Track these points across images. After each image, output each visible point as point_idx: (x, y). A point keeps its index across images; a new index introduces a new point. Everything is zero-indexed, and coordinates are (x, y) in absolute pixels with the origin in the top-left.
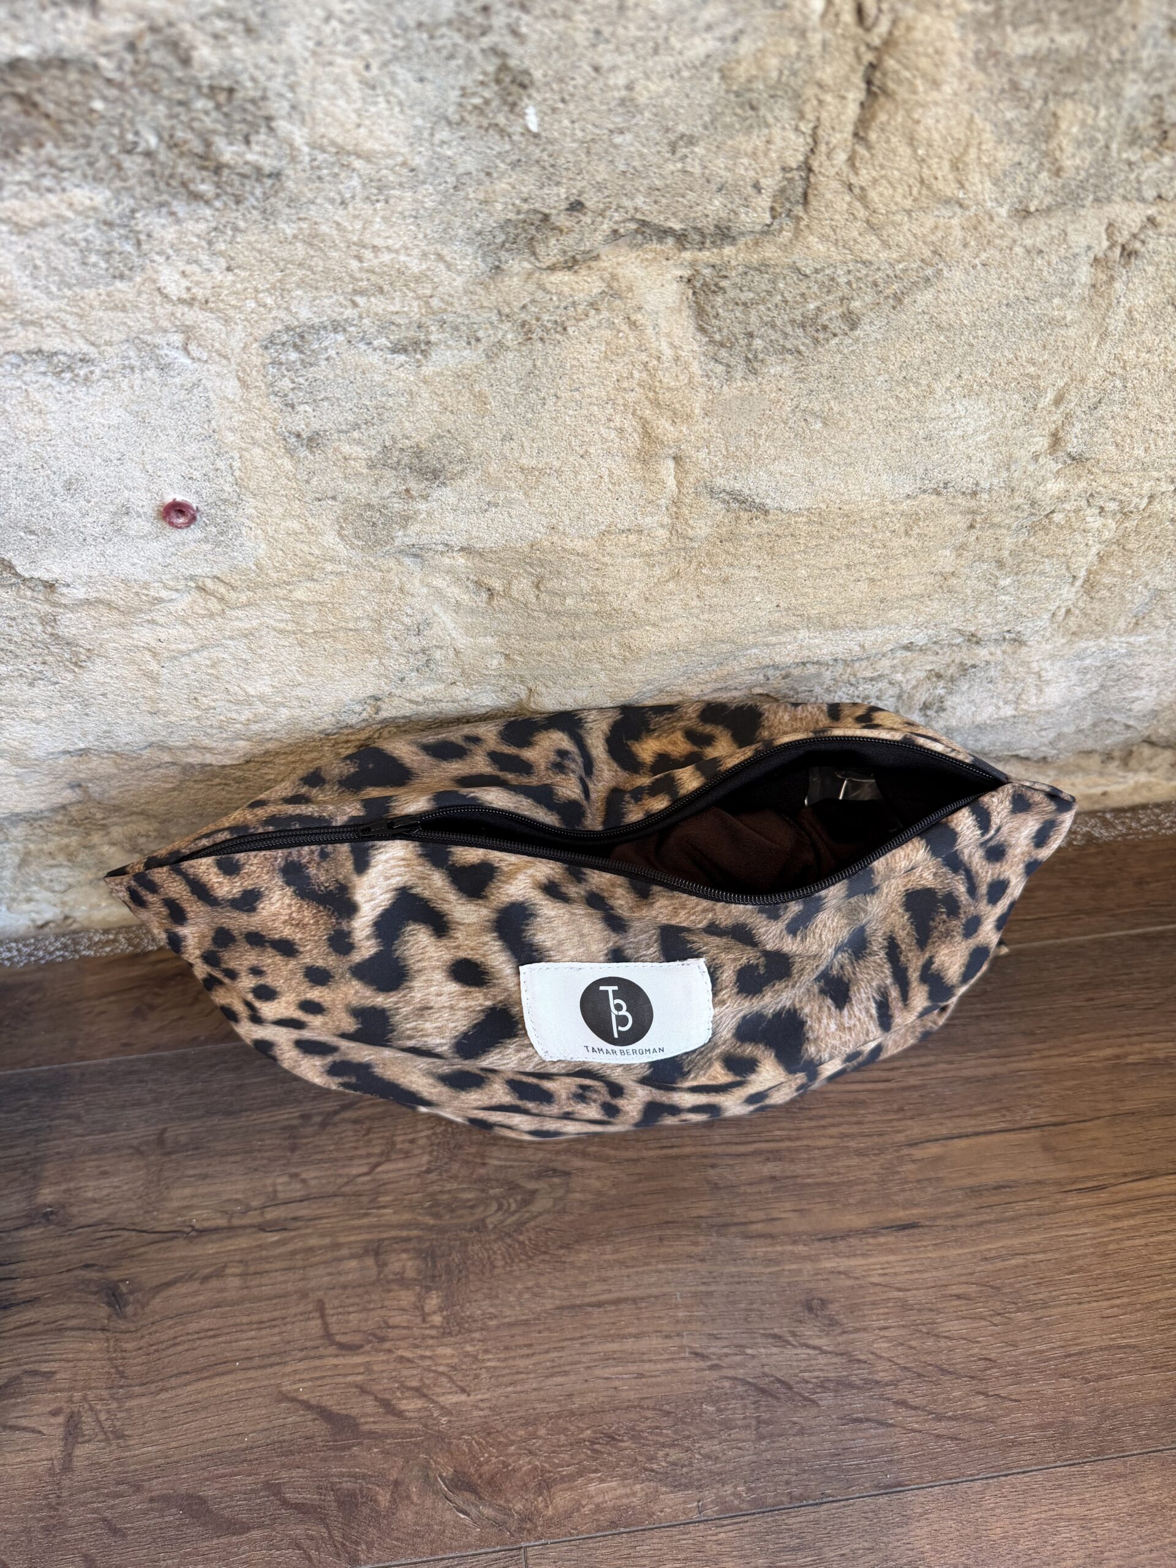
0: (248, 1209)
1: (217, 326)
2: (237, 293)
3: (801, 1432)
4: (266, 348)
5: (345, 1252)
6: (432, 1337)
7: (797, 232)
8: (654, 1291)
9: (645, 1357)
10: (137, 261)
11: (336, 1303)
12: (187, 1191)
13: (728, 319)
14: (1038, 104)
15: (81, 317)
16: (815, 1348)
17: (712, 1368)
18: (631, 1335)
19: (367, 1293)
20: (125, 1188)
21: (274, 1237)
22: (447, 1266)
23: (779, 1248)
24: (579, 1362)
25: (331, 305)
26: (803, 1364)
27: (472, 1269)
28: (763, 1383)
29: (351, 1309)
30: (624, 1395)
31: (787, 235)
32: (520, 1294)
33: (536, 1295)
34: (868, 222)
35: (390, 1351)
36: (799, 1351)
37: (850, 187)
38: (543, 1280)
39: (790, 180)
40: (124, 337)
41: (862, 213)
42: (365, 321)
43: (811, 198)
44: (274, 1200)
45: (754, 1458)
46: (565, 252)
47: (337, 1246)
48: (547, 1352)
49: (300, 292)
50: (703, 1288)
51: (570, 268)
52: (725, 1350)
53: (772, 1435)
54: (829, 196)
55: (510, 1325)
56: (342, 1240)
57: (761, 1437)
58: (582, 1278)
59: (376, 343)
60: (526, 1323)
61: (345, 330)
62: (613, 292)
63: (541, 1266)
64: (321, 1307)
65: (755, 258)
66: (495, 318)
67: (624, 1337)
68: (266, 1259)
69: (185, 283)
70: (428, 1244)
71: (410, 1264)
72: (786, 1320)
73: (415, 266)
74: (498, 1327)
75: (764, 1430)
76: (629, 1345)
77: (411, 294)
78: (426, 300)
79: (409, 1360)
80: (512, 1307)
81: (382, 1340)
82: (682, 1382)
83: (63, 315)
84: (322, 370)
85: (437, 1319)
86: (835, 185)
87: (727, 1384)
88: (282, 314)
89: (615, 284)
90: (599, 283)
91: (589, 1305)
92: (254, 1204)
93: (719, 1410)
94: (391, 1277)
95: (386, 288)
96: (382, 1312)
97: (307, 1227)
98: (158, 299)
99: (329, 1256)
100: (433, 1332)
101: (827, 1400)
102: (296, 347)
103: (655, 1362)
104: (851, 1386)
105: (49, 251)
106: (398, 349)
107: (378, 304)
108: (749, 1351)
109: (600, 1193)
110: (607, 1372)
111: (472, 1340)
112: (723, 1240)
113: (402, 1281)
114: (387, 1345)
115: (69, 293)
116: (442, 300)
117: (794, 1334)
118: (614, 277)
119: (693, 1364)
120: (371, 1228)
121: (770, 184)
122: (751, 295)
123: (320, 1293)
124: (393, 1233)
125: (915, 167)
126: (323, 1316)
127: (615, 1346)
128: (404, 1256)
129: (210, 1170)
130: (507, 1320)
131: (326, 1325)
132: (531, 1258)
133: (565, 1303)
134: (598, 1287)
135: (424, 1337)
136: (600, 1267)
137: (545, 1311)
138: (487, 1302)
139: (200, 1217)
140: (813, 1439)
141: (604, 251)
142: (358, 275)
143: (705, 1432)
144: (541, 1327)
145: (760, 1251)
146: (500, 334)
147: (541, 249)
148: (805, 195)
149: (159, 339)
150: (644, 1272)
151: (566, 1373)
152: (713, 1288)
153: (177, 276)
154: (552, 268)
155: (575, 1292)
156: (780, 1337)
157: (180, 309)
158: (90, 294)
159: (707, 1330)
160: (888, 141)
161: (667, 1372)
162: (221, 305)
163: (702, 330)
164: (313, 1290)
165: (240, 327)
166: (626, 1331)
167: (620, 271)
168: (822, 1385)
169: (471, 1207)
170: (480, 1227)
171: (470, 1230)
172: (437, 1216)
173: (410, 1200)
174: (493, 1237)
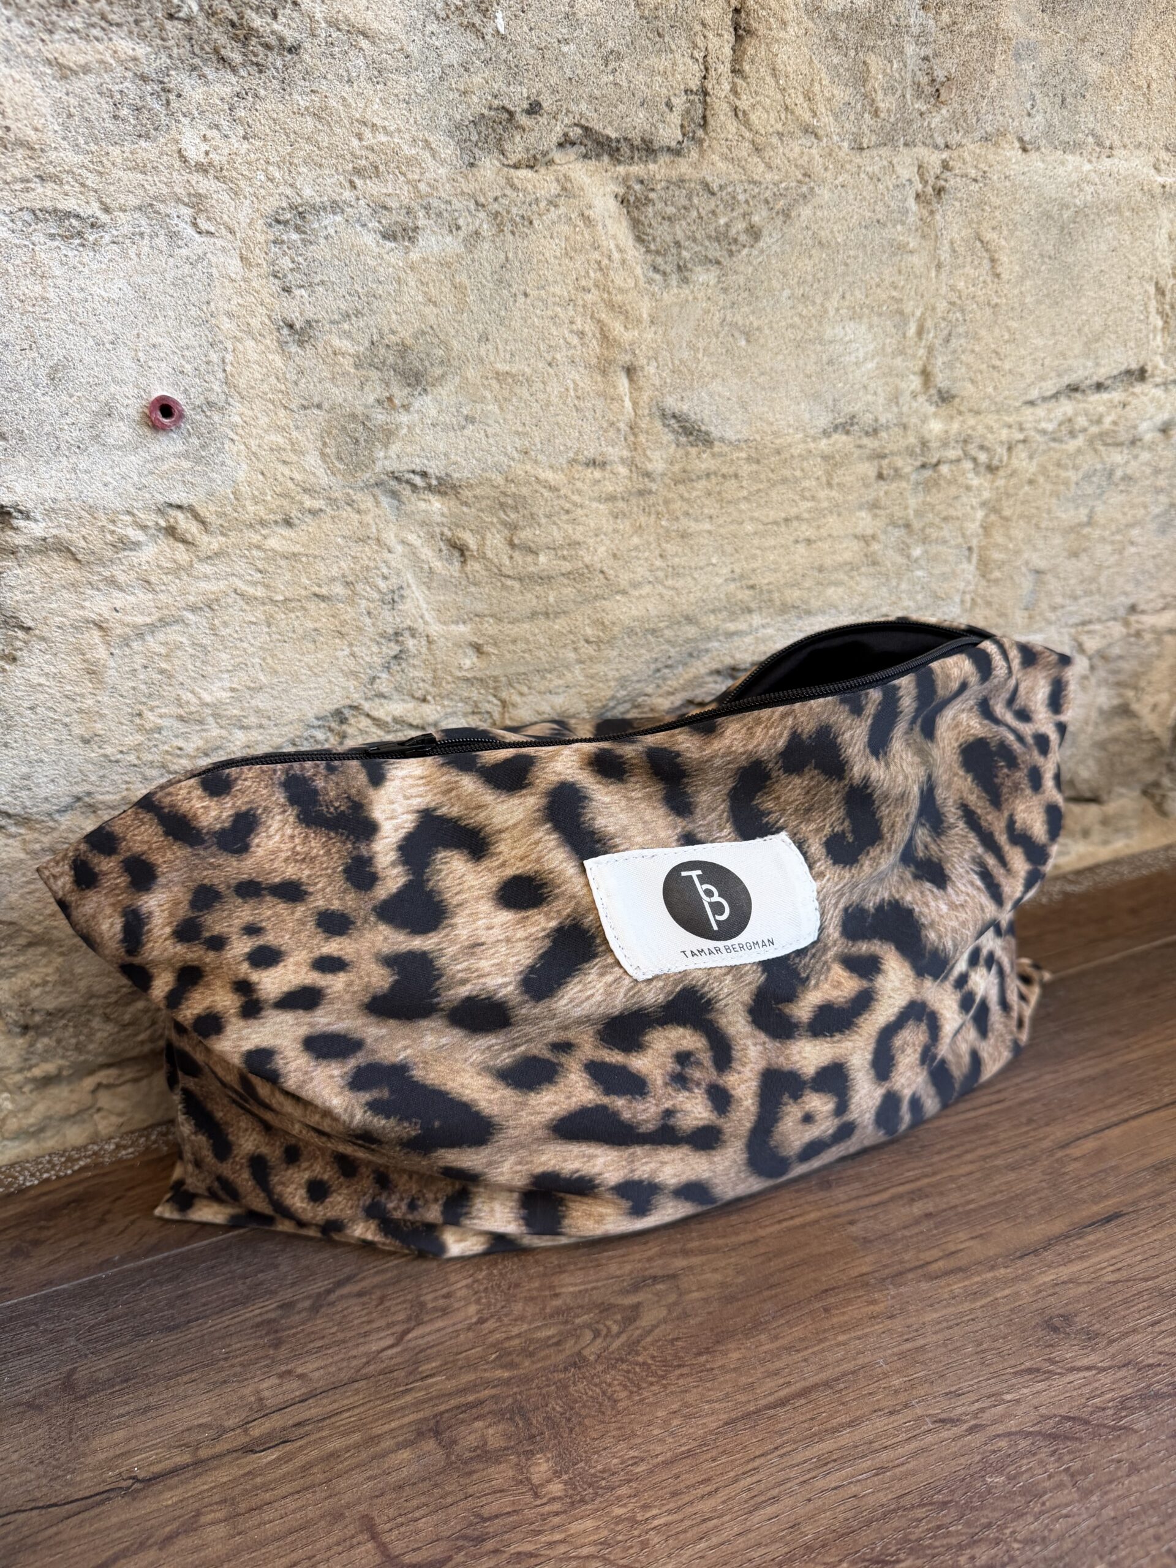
0: (223, 1431)
1: (227, 198)
3: (1134, 1469)
4: (270, 225)
5: (387, 1444)
6: (557, 1514)
7: (702, 153)
8: (847, 1366)
9: (876, 1445)
11: (392, 1512)
12: (120, 1435)
13: (660, 230)
14: (852, 53)
16: (1088, 1368)
17: (972, 1430)
18: (843, 1426)
19: (436, 1485)
20: (15, 1457)
21: (273, 1455)
22: (548, 1418)
24: (789, 1479)
25: (332, 185)
26: (1086, 1390)
27: (584, 1412)
28: (1049, 1426)
29: (417, 1514)
30: (871, 1500)
31: (694, 155)
32: (666, 1422)
33: (690, 1416)
34: (753, 143)
35: (496, 1551)
36: (1071, 1378)
37: (736, 111)
38: (690, 1398)
39: (692, 102)
40: (138, 202)
41: (748, 135)
42: (362, 202)
43: (710, 119)
44: (262, 1410)
45: (1092, 1522)
46: (528, 150)
47: (375, 1439)
48: (736, 1480)
49: (305, 170)
50: (909, 1345)
51: (532, 167)
52: (977, 1405)
53: (1098, 1486)
54: (722, 118)
55: (666, 1463)
56: (377, 1431)
57: (1087, 1493)
58: (744, 1380)
59: (370, 225)
60: (689, 1454)
61: (342, 212)
62: (568, 192)
63: (681, 1382)
64: (369, 1527)
65: (674, 174)
66: (472, 207)
67: (835, 1430)
68: (265, 1487)
70: (510, 1401)
71: (491, 1431)
72: (1033, 1350)
73: (408, 151)
74: (651, 1472)
75: (1086, 1482)
76: (846, 1438)
77: (402, 178)
78: (414, 185)
79: (531, 1555)
80: (662, 1441)
81: (480, 1540)
82: (942, 1460)
85: (556, 1488)
86: (725, 107)
87: (1003, 1443)
88: (288, 191)
89: (569, 186)
90: (555, 184)
91: (769, 1407)
92: (230, 1423)
93: (1010, 1478)
94: (467, 1455)
96: (469, 1503)
97: (321, 1429)
99: (364, 1455)
100: (556, 1506)
101: (1140, 1421)
102: (297, 228)
103: (892, 1446)
106: (389, 235)
107: (373, 188)
108: (1008, 1397)
110: (833, 1480)
111: (619, 1499)
113: (485, 1455)
114: (489, 1545)
116: (429, 184)
117: (1052, 1362)
118: (567, 178)
119: (945, 1434)
120: (418, 1404)
121: (679, 102)
122: (674, 210)
123: (362, 1508)
124: (453, 1402)
125: (779, 96)
126: (374, 1537)
127: (828, 1445)
128: (479, 1424)
129: (153, 1400)
130: (660, 1459)
131: (382, 1548)
132: (663, 1377)
133: (733, 1415)
134: (770, 1384)
135: (544, 1517)
136: (763, 1362)
137: (711, 1432)
138: (623, 1445)
139: (140, 1465)
140: (1155, 1472)
142: (358, 153)
143: (1010, 1511)
144: (714, 1453)
146: (477, 223)
147: (508, 146)
148: (704, 117)
149: (170, 209)
150: (822, 1351)
151: (775, 1499)
152: (920, 1342)
154: (517, 166)
155: (742, 1398)
156: (1038, 1370)
159: (941, 1388)
160: (758, 71)
161: (914, 1455)
163: (639, 239)
164: (348, 1506)
165: (248, 202)
166: (834, 1422)
167: (571, 174)
168: (1124, 1406)
169: (558, 1343)
170: (578, 1362)
171: (566, 1369)
172: (512, 1365)
173: (467, 1358)
174: (600, 1368)
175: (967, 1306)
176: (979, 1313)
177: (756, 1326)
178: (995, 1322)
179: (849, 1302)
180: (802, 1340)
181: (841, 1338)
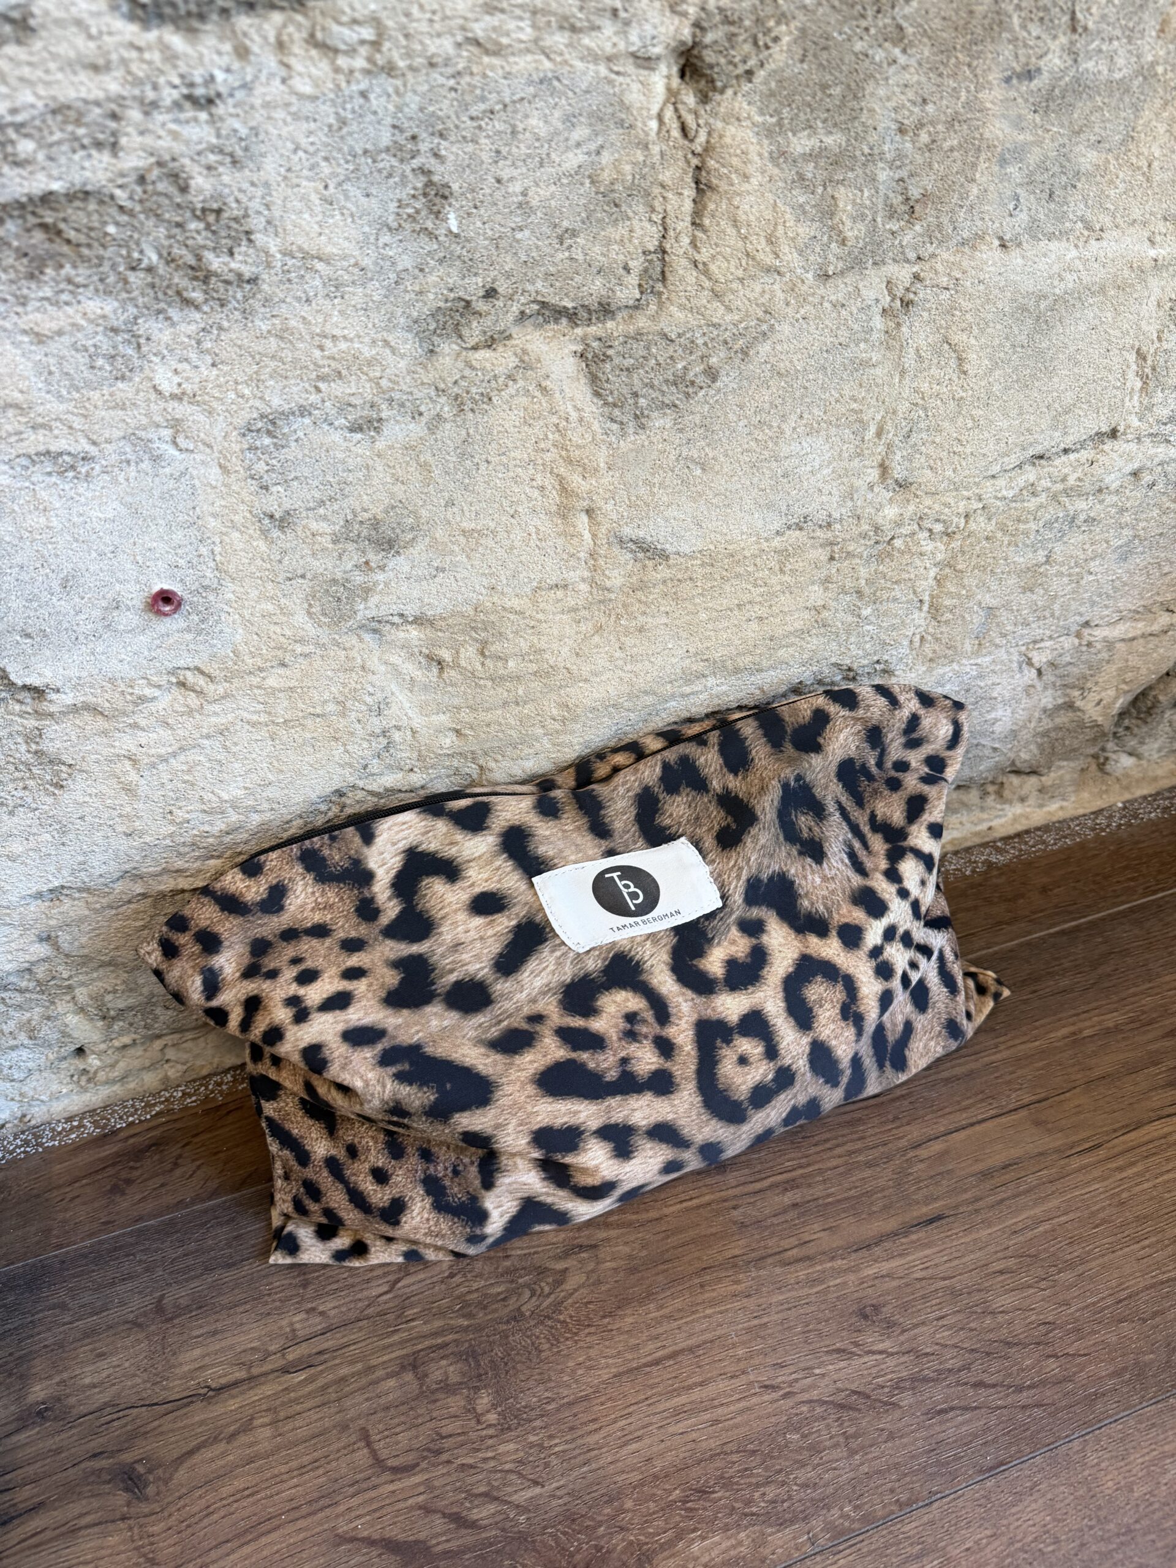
0: (267, 1355)
1: (201, 418)
2: (219, 386)
3: (891, 1437)
4: (244, 435)
5: (380, 1373)
6: (491, 1437)
7: (661, 305)
8: (708, 1336)
9: (716, 1402)
10: (137, 362)
11: (381, 1427)
12: (197, 1352)
13: (617, 384)
14: (820, 190)
15: (85, 417)
16: (881, 1352)
17: (786, 1396)
18: (696, 1385)
19: (412, 1409)
20: (127, 1364)
21: (302, 1376)
22: (492, 1361)
23: (819, 1268)
24: (651, 1424)
25: (298, 393)
26: (874, 1371)
27: (517, 1358)
28: (839, 1398)
29: (398, 1430)
30: (704, 1445)
31: (653, 308)
32: (574, 1371)
33: (590, 1368)
34: (712, 290)
35: (448, 1462)
36: (866, 1359)
37: (695, 264)
38: (593, 1353)
39: (650, 261)
40: (122, 434)
41: (707, 284)
42: (327, 404)
43: (669, 272)
44: (295, 1339)
45: (852, 1475)
46: (485, 333)
47: (370, 1369)
48: (615, 1421)
49: (272, 383)
50: (756, 1322)
51: (489, 347)
52: (794, 1376)
53: (863, 1448)
54: (681, 272)
55: (570, 1404)
56: (374, 1362)
57: (853, 1453)
58: (633, 1341)
59: (336, 423)
60: (586, 1398)
61: (310, 414)
62: (525, 364)
63: (588, 1339)
64: (365, 1436)
65: (632, 329)
66: (433, 393)
67: (690, 1387)
68: (297, 1401)
69: (177, 379)
70: (466, 1345)
71: (451, 1369)
72: (844, 1333)
73: (368, 353)
74: (558, 1410)
75: (854, 1444)
76: (697, 1394)
77: (364, 377)
78: (376, 382)
79: (471, 1467)
80: (569, 1386)
81: (438, 1452)
82: (759, 1418)
83: (70, 417)
84: (292, 452)
85: (492, 1417)
86: (684, 262)
87: (805, 1409)
88: (258, 403)
89: (526, 358)
90: (513, 358)
91: (646, 1365)
92: (273, 1348)
93: (804, 1436)
94: (435, 1386)
95: (344, 372)
96: (432, 1425)
97: (334, 1358)
98: (153, 396)
99: (364, 1381)
100: (491, 1431)
101: (906, 1399)
102: (269, 433)
103: (727, 1404)
104: (926, 1380)
105: (62, 358)
106: (355, 428)
107: (337, 389)
108: (817, 1371)
109: (630, 1257)
110: (680, 1427)
111: (534, 1429)
112: (762, 1272)
113: (448, 1388)
114: (445, 1457)
115: (77, 395)
116: (390, 380)
117: (856, 1344)
118: (525, 352)
119: (766, 1398)
120: (403, 1343)
121: (637, 264)
122: (632, 361)
123: (361, 1422)
124: (427, 1343)
125: (740, 245)
126: (369, 1444)
127: (682, 1399)
128: (444, 1362)
129: (219, 1325)
130: (566, 1400)
131: (374, 1453)
132: (576, 1334)
133: (621, 1369)
134: (651, 1346)
135: (482, 1439)
136: (649, 1327)
137: (603, 1382)
138: (541, 1387)
139: (215, 1376)
140: (904, 1440)
141: (515, 331)
143: (796, 1462)
144: (603, 1399)
145: (802, 1275)
146: (438, 407)
147: (465, 332)
148: (663, 272)
149: (152, 434)
150: (693, 1321)
151: (639, 1438)
152: (765, 1320)
153: (170, 374)
154: (475, 348)
155: (629, 1356)
156: (844, 1351)
157: (172, 404)
158: (95, 395)
159: (770, 1360)
160: (719, 224)
161: (742, 1411)
162: (207, 398)
163: (597, 394)
164: (352, 1420)
165: (221, 418)
166: (690, 1381)
167: (528, 347)
168: (898, 1386)
169: (504, 1300)
170: (517, 1316)
171: (508, 1322)
172: (470, 1316)
173: (439, 1307)
174: (532, 1323)
175: (806, 1291)
176: (813, 1299)
177: (649, 1296)
178: (823, 1307)
179: (719, 1280)
180: (680, 1310)
181: (708, 1311)
